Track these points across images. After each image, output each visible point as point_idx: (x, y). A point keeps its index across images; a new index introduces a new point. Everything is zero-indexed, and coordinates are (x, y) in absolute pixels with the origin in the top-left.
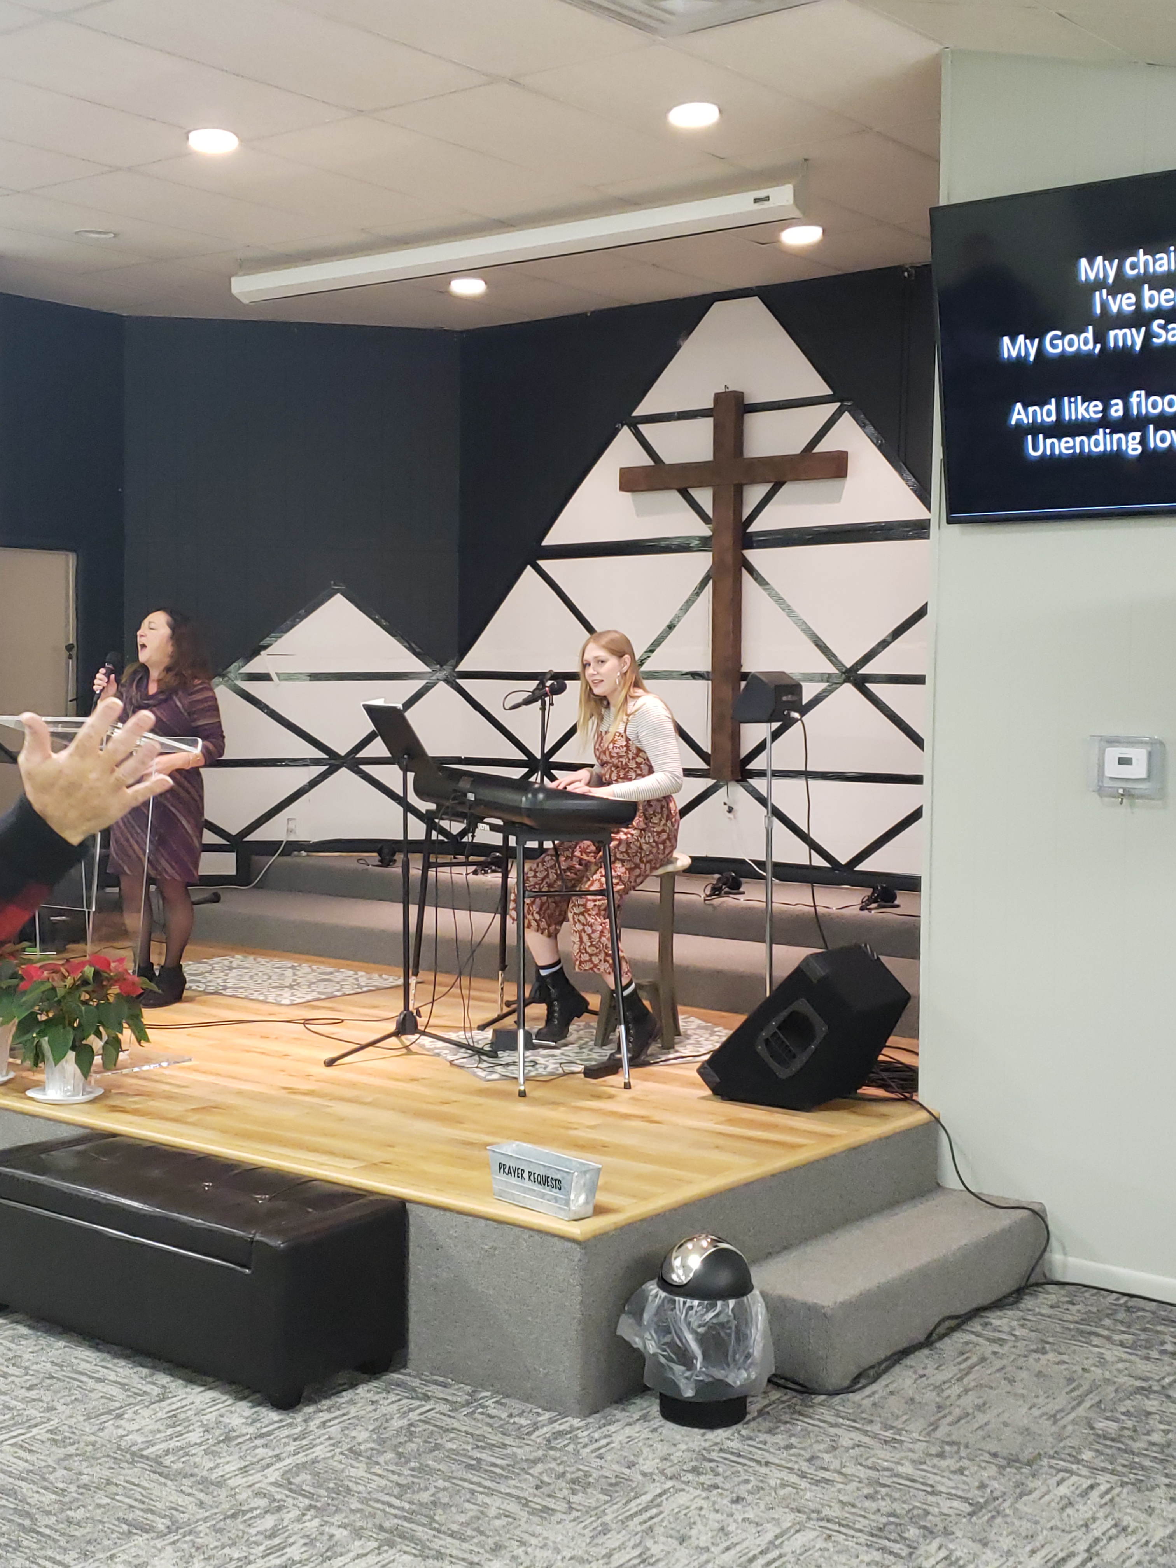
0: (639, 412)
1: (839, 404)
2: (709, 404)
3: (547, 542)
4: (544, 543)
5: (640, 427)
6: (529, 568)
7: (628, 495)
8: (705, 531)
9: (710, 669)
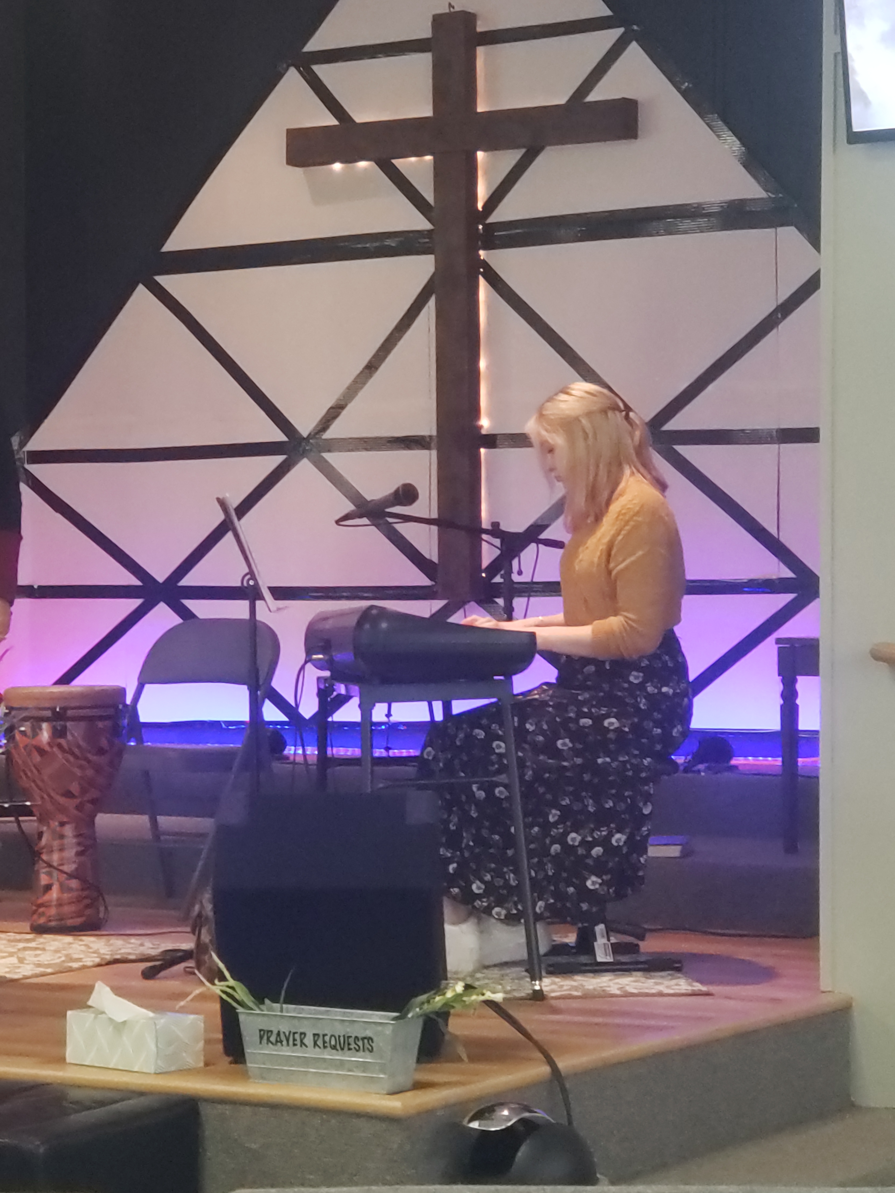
0: (313, 45)
1: (621, 30)
2: (425, 32)
3: (171, 245)
4: (165, 249)
5: (315, 68)
6: (141, 288)
7: (299, 171)
8: (421, 223)
9: (434, 433)
